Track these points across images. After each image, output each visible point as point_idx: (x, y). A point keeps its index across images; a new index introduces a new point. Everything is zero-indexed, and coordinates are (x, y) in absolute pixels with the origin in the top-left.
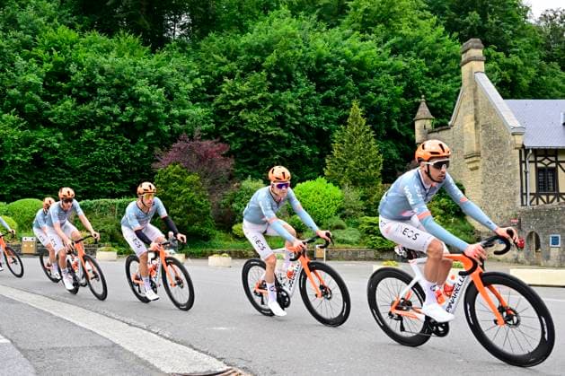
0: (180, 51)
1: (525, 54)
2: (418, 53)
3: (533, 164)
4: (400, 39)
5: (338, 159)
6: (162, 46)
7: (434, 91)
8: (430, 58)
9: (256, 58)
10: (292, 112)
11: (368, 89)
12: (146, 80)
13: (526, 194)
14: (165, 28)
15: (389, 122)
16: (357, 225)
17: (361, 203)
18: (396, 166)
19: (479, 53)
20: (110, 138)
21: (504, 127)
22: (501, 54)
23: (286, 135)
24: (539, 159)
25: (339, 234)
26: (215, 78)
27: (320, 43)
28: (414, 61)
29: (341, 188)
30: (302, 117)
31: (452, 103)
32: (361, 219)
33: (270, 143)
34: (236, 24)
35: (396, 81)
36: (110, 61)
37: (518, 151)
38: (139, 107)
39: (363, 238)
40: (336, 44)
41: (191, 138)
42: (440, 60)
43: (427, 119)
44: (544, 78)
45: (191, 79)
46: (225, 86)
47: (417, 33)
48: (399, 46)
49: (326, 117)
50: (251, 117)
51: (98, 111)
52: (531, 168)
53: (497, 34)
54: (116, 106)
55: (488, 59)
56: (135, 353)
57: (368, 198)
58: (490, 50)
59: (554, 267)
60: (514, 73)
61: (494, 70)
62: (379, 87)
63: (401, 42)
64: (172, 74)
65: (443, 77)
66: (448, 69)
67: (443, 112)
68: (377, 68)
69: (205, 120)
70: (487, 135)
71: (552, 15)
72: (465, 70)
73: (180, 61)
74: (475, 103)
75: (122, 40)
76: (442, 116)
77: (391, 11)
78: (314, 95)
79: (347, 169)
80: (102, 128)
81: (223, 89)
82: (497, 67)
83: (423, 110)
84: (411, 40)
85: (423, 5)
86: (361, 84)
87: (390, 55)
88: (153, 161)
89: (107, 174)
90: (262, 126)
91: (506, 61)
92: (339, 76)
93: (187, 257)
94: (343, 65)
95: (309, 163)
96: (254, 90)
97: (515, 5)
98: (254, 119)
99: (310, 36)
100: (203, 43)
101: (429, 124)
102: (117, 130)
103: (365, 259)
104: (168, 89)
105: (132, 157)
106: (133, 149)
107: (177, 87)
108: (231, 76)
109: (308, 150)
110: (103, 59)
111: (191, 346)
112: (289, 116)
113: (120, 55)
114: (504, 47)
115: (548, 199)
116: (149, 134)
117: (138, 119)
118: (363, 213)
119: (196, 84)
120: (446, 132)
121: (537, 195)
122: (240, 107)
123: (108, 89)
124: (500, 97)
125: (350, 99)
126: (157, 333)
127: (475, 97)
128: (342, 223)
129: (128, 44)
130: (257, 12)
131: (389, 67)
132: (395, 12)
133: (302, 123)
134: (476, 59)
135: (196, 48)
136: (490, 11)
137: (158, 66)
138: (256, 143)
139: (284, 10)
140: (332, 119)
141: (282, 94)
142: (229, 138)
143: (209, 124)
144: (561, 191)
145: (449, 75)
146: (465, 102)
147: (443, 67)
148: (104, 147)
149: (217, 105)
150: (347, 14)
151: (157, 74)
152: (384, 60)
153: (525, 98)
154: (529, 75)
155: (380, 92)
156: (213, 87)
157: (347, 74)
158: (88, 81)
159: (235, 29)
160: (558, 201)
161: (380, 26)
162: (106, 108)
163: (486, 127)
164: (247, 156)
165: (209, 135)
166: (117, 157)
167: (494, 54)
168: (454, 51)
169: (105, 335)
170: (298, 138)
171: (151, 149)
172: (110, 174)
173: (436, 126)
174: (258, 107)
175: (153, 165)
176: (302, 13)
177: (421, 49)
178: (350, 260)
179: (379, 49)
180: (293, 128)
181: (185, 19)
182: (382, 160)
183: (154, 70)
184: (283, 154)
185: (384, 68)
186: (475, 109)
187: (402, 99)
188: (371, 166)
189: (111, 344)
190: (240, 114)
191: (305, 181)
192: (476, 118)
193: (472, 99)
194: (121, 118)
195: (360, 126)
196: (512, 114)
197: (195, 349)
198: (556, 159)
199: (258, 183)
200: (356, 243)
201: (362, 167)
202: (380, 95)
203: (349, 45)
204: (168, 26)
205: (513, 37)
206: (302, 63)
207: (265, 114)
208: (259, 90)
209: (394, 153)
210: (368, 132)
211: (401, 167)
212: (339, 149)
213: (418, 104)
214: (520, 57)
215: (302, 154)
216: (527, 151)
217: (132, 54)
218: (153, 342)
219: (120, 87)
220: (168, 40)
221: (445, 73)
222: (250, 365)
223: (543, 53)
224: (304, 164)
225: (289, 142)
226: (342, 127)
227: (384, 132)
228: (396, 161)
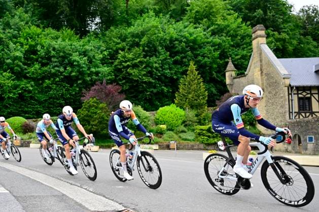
0: (95, 37)
1: (290, 33)
2: (227, 34)
3: (296, 95)
4: (216, 26)
5: (182, 94)
6: (86, 35)
7: (237, 55)
8: (234, 37)
9: (137, 40)
10: (156, 69)
11: (198, 55)
12: (77, 53)
13: (292, 112)
14: (87, 25)
15: (211, 73)
16: (193, 130)
17: (196, 118)
18: (215, 97)
19: (263, 33)
20: (59, 84)
21: (278, 74)
22: (276, 33)
23: (153, 81)
24: (300, 92)
25: (183, 135)
26: (114, 51)
27: (172, 31)
29: (184, 110)
30: (162, 71)
31: (247, 62)
32: (195, 127)
33: (144, 86)
34: (125, 21)
35: (214, 50)
36: (58, 44)
37: (287, 88)
38: (74, 68)
39: (197, 137)
40: (181, 31)
41: (102, 83)
42: (239, 38)
43: (232, 71)
44: (302, 45)
45: (101, 52)
46: (120, 55)
47: (226, 23)
48: (216, 31)
49: (176, 71)
50: (134, 72)
51: (52, 70)
52: (295, 98)
53: (273, 21)
54: (62, 67)
55: (268, 36)
56: (75, 199)
57: (200, 115)
58: (269, 31)
59: (310, 154)
60: (284, 43)
61: (272, 42)
62: (205, 54)
63: (217, 28)
64: (91, 50)
65: (242, 47)
66: (244, 42)
67: (242, 67)
68: (203, 43)
69: (109, 74)
70: (268, 79)
71: (307, 9)
72: (254, 43)
73: (95, 43)
74: (261, 61)
75: (64, 32)
76: (241, 69)
77: (211, 11)
78: (169, 59)
79: (187, 100)
80: (54, 79)
81: (119, 57)
82: (273, 40)
83: (230, 66)
84: (223, 27)
85: (230, 7)
86: (195, 52)
87: (211, 36)
88: (81, 96)
89: (57, 103)
90: (140, 77)
91: (279, 36)
92: (182, 48)
93: (100, 148)
94: (184, 42)
96: (136, 57)
97: (284, 5)
98: (136, 73)
99: (166, 27)
100: (107, 32)
101: (234, 74)
102: (62, 80)
103: (198, 149)
104: (89, 57)
105: (70, 94)
106: (71, 90)
107: (94, 56)
108: (123, 50)
109: (166, 89)
110: (55, 43)
111: (104, 196)
112: (155, 71)
113: (64, 40)
114: (277, 29)
115: (306, 115)
116: (79, 82)
117: (73, 74)
118: (197, 124)
119: (104, 54)
120: (244, 78)
121: (299, 113)
122: (128, 67)
123: (58, 59)
124: (276, 58)
125: (189, 61)
126: (86, 189)
127: (260, 58)
128: (185, 129)
129: (67, 34)
130: (136, 15)
131: (211, 42)
132: (213, 12)
133: (162, 75)
134: (260, 36)
135: (104, 35)
136: (269, 9)
137: (83, 46)
138: (137, 86)
139: (151, 13)
140: (179, 72)
141: (151, 58)
142: (122, 83)
143: (111, 76)
144: (314, 110)
145: (245, 46)
146: (255, 61)
147: (242, 42)
148: (55, 89)
149: (116, 66)
150: (186, 14)
151: (83, 50)
152: (208, 38)
153: (290, 57)
154: (293, 45)
155: (205, 56)
156: (113, 56)
157: (187, 47)
158: (47, 55)
159: (125, 24)
160: (312, 116)
161: (205, 20)
162: (57, 68)
163: (267, 75)
164: (132, 93)
165: (111, 82)
166: (62, 95)
167: (272, 33)
168: (248, 33)
169: (58, 190)
170: (160, 83)
171: (80, 90)
172: (59, 103)
173: (238, 75)
174: (138, 66)
175: (82, 98)
176: (161, 14)
177: (228, 32)
178: (189, 150)
179: (205, 33)
180: (157, 77)
181: (98, 20)
182: (207, 94)
183: (81, 48)
184: (152, 92)
185: (208, 43)
186: (261, 65)
187: (218, 60)
188: (201, 97)
189: (61, 194)
190: (128, 70)
191: (164, 106)
192: (261, 70)
193: (259, 59)
194: (64, 74)
195: (194, 75)
196: (282, 67)
197: (106, 198)
198: (311, 92)
199: (139, 108)
200: (193, 140)
201: (196, 98)
202: (206, 58)
203: (187, 31)
204: (88, 24)
205: (283, 23)
206: (162, 42)
207: (142, 70)
208: (138, 57)
209: (213, 90)
210: (199, 79)
211: (218, 98)
212: (183, 89)
213: (227, 63)
214: (287, 34)
215: (162, 92)
216: (292, 88)
217: (70, 39)
218: (84, 194)
219: (64, 58)
220: (89, 32)
221: (243, 45)
222: (137, 208)
223: (302, 31)
224: (163, 97)
225: (155, 85)
226: (184, 76)
227: (208, 78)
228: (215, 95)
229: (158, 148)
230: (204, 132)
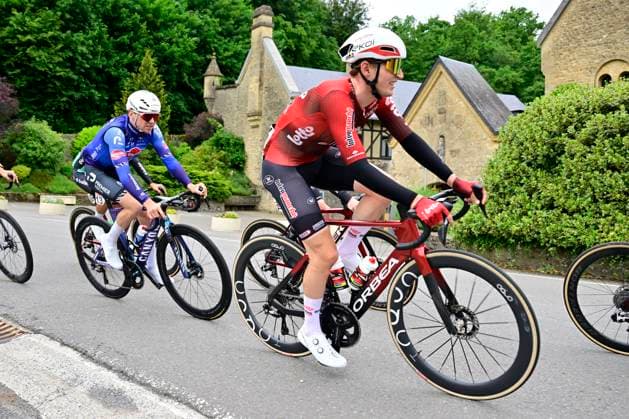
1: (309, 27)
2: (214, 10)
7: (226, 50)
8: (224, 18)
10: (83, 55)
11: (162, 39)
15: (180, 75)
18: (184, 118)
19: (269, 19)
21: (285, 90)
22: (289, 23)
23: (75, 77)
26: (3, 9)
28: (209, 19)
30: (94, 60)
31: (240, 63)
33: (58, 84)
35: (191, 35)
42: (233, 22)
43: (216, 76)
44: (324, 50)
46: (12, 18)
50: (39, 55)
53: (287, 4)
55: (276, 26)
58: (279, 18)
60: (299, 42)
61: (281, 37)
65: (235, 37)
66: (238, 31)
67: (231, 70)
68: (172, 20)
70: (269, 97)
72: (255, 33)
74: (262, 65)
76: (230, 74)
81: (11, 22)
82: (284, 35)
83: (213, 67)
86: (155, 34)
87: (187, 10)
90: (51, 66)
91: (293, 30)
92: (134, 24)
94: (139, 12)
95: (98, 108)
96: (45, 27)
98: (43, 57)
101: (217, 81)
108: (21, 9)
109: (97, 95)
112: (80, 58)
114: (291, 17)
118: (148, 161)
120: (233, 90)
122: (29, 43)
124: (283, 63)
125: (144, 47)
127: (261, 60)
131: (185, 21)
133: (92, 67)
134: (265, 25)
138: (43, 83)
141: (75, 35)
142: (14, 75)
145: (240, 37)
146: (252, 64)
147: (236, 29)
149: (3, 38)
152: (181, 13)
153: (305, 66)
154: (311, 47)
157: (142, 22)
163: (269, 89)
164: (32, 95)
167: (283, 22)
168: (246, 15)
170: (88, 81)
173: (224, 83)
174: (48, 46)
177: (217, 8)
179: (177, 2)
180: (83, 70)
182: (170, 111)
184: (71, 97)
185: (180, 21)
186: (261, 72)
187: (194, 54)
190: (28, 51)
191: (91, 126)
192: (260, 80)
193: (258, 62)
195: (151, 75)
196: (292, 79)
199: (42, 125)
205: (300, 9)
206: (97, 5)
207: (56, 54)
208: (50, 28)
209: (182, 104)
210: (158, 82)
211: (188, 119)
213: (210, 60)
214: (305, 29)
215: (90, 99)
221: (237, 34)
222: (11, 313)
223: (325, 28)
224: (92, 108)
225: (78, 85)
226: (133, 74)
227: (174, 84)
228: (184, 114)
229: (74, 202)
230: (159, 177)
